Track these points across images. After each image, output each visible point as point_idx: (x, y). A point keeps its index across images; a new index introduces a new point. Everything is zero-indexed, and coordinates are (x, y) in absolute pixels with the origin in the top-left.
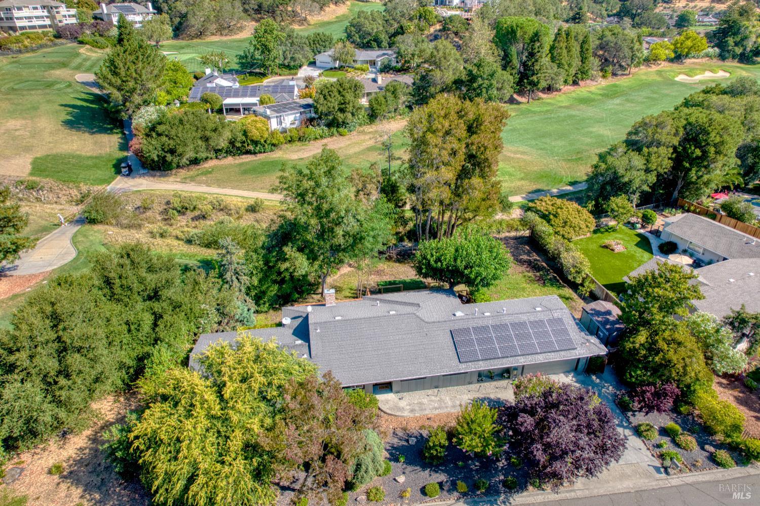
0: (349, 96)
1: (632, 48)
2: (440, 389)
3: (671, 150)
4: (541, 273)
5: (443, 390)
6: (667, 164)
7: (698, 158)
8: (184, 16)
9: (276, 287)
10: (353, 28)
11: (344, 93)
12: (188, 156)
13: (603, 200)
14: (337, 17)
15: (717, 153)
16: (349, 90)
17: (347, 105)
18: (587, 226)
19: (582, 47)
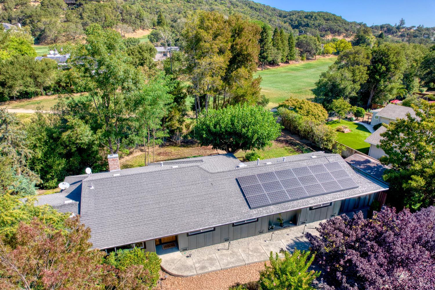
0: (146, 55)
1: (315, 44)
2: (231, 242)
3: (366, 68)
4: (298, 146)
5: (234, 243)
6: (366, 77)
7: (384, 72)
8: (43, 31)
9: (64, 161)
10: (152, 36)
11: (143, 53)
12: (18, 89)
13: (328, 103)
14: (144, 36)
15: (396, 68)
16: (146, 52)
17: (145, 61)
18: (323, 115)
19: (289, 41)
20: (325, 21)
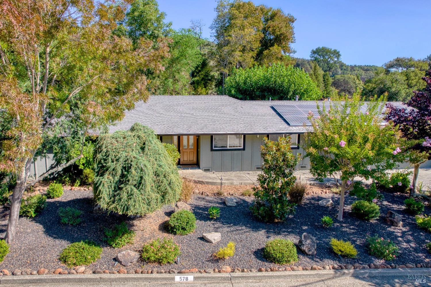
19: (324, 78)
20: (364, 72)
